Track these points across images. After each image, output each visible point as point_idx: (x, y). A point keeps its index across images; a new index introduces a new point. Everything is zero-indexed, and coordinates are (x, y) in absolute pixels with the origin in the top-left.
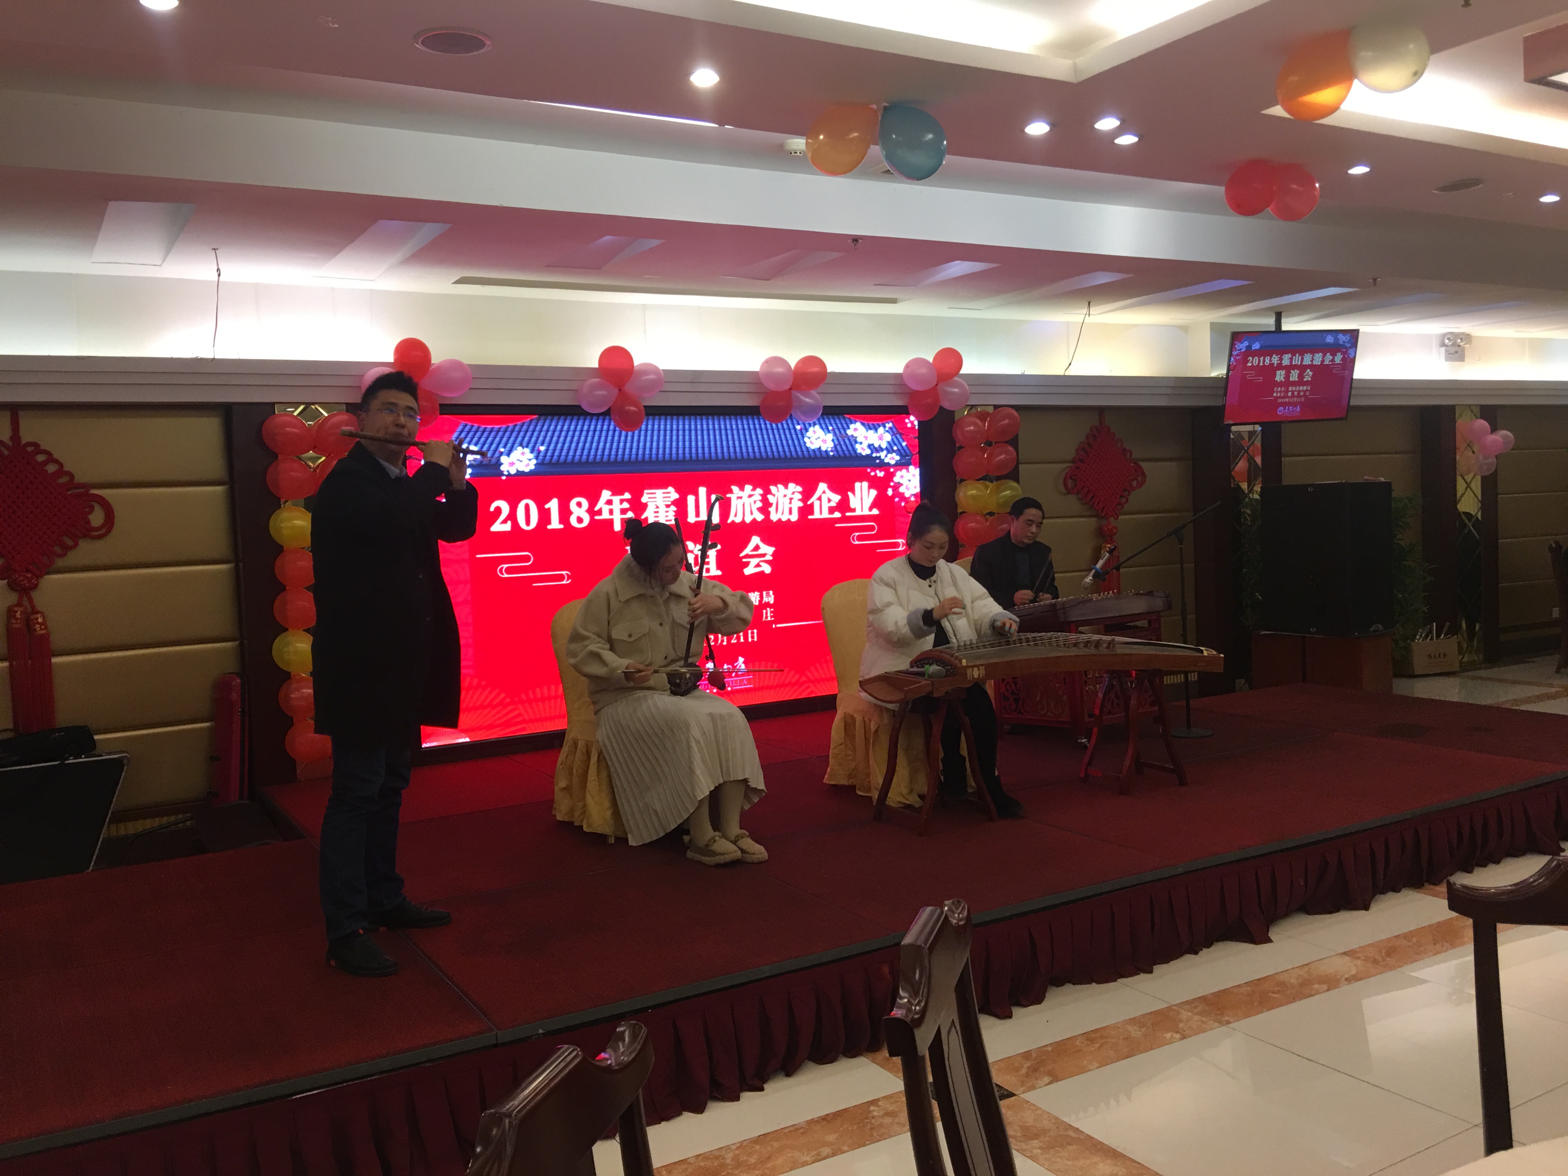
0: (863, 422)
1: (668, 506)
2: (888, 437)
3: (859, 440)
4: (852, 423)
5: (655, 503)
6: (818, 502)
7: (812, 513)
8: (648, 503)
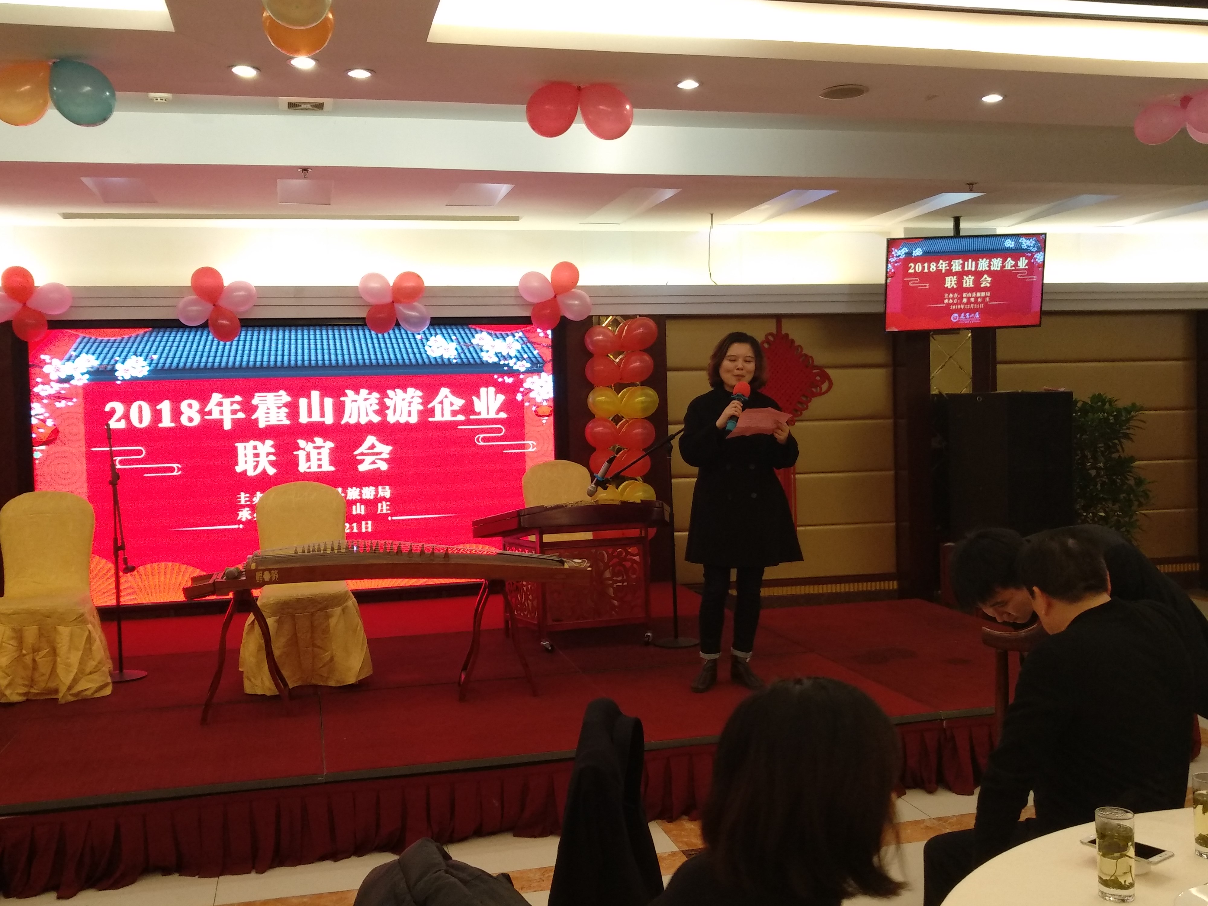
0: (490, 332)
1: (279, 408)
2: (518, 346)
3: (484, 349)
4: (477, 333)
5: (267, 405)
6: (440, 405)
7: (433, 416)
8: (259, 405)
